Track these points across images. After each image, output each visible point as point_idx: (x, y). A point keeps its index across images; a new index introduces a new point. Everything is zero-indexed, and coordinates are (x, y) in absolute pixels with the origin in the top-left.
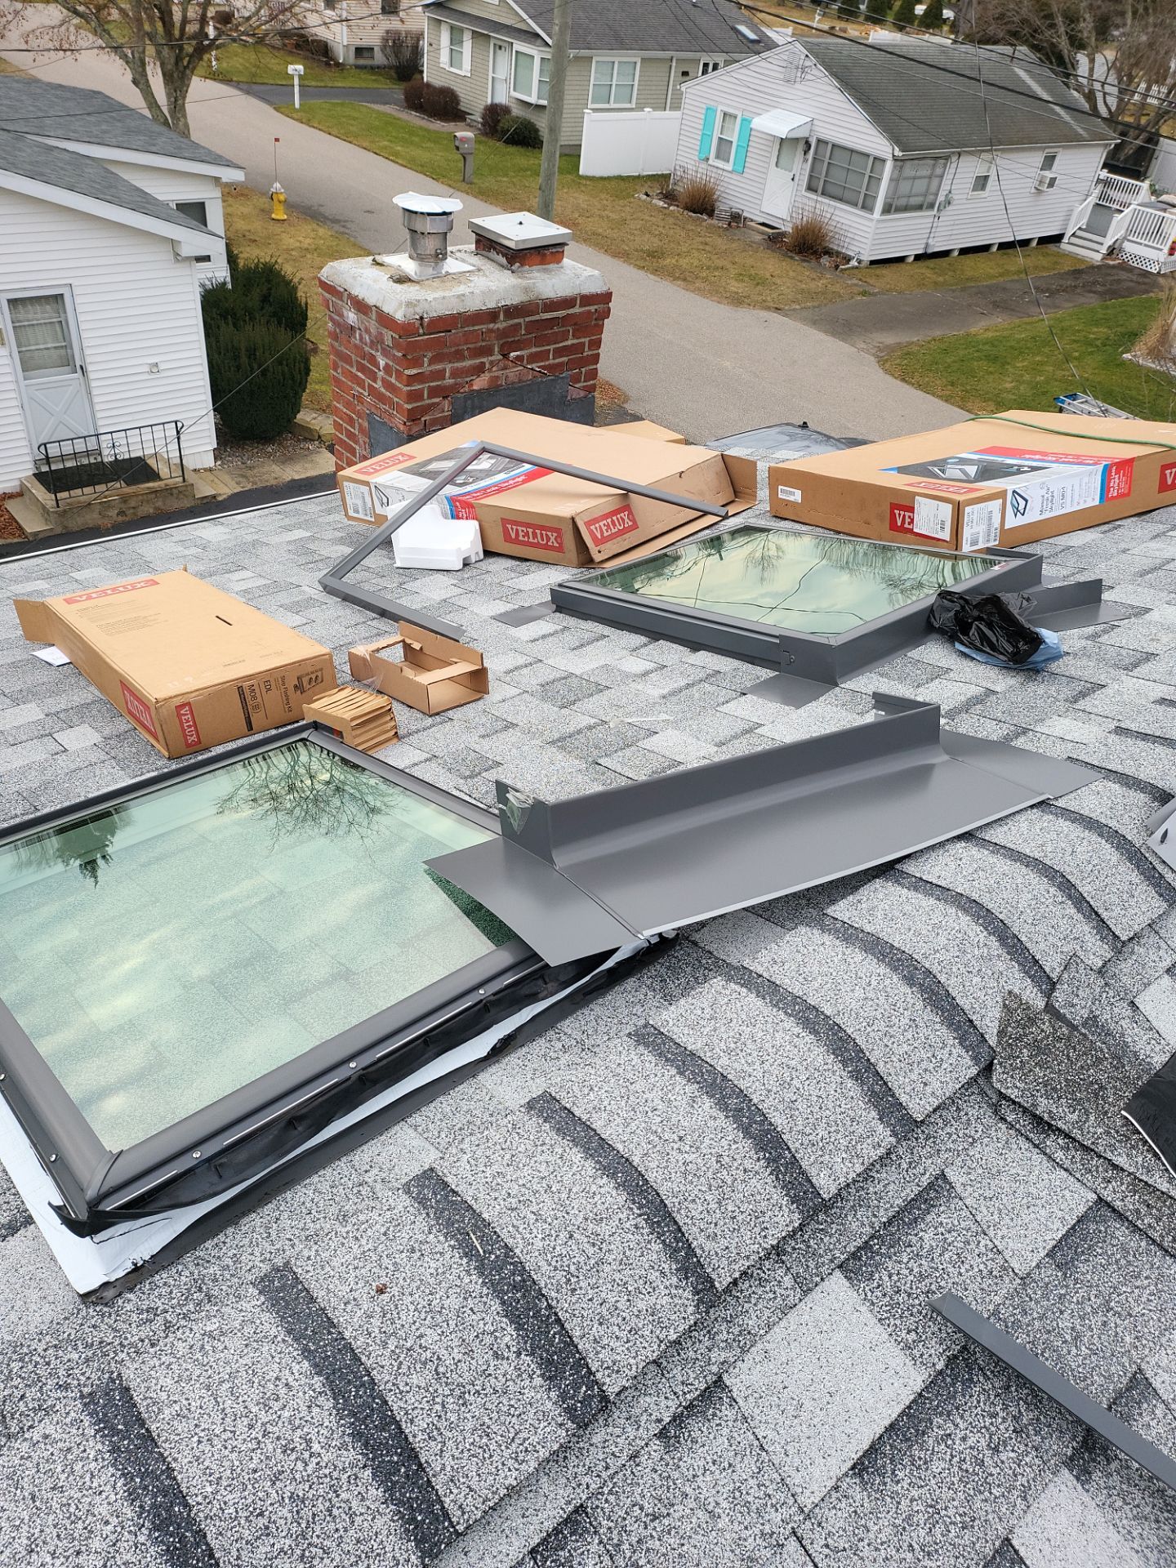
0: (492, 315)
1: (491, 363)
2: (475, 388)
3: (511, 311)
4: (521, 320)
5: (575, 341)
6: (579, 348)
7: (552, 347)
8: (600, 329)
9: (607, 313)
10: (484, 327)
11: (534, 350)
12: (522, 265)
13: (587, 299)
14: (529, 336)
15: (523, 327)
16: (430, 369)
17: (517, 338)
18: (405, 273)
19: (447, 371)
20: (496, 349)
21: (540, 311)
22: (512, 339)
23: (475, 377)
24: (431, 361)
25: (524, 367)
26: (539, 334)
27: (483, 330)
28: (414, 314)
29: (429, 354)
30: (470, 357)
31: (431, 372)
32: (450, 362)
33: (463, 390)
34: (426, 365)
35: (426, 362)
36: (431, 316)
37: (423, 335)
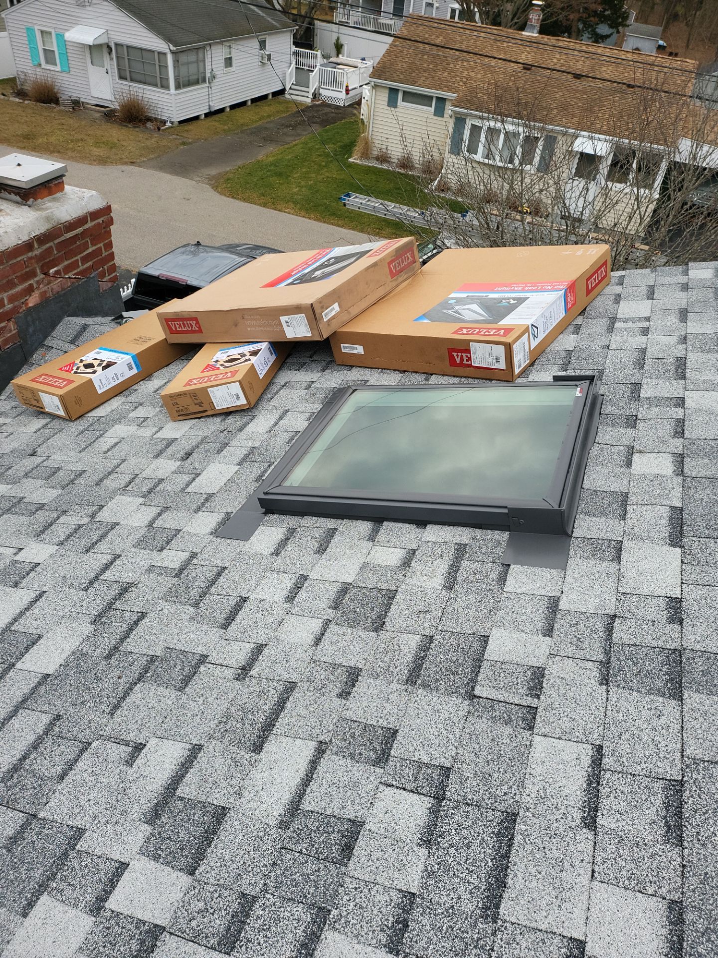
0: (28, 246)
1: (38, 282)
2: (30, 305)
3: (42, 239)
4: (51, 244)
5: (94, 248)
6: (98, 252)
7: (78, 257)
8: (109, 233)
9: (111, 222)
10: (24, 257)
11: (66, 263)
12: (35, 199)
13: (95, 215)
14: (60, 254)
15: (55, 249)
17: (52, 258)
19: (5, 299)
20: (38, 271)
21: (63, 233)
22: (49, 259)
23: (28, 297)
25: (63, 278)
26: (68, 249)
27: (25, 259)
30: (20, 283)
32: (5, 292)
33: (21, 310)
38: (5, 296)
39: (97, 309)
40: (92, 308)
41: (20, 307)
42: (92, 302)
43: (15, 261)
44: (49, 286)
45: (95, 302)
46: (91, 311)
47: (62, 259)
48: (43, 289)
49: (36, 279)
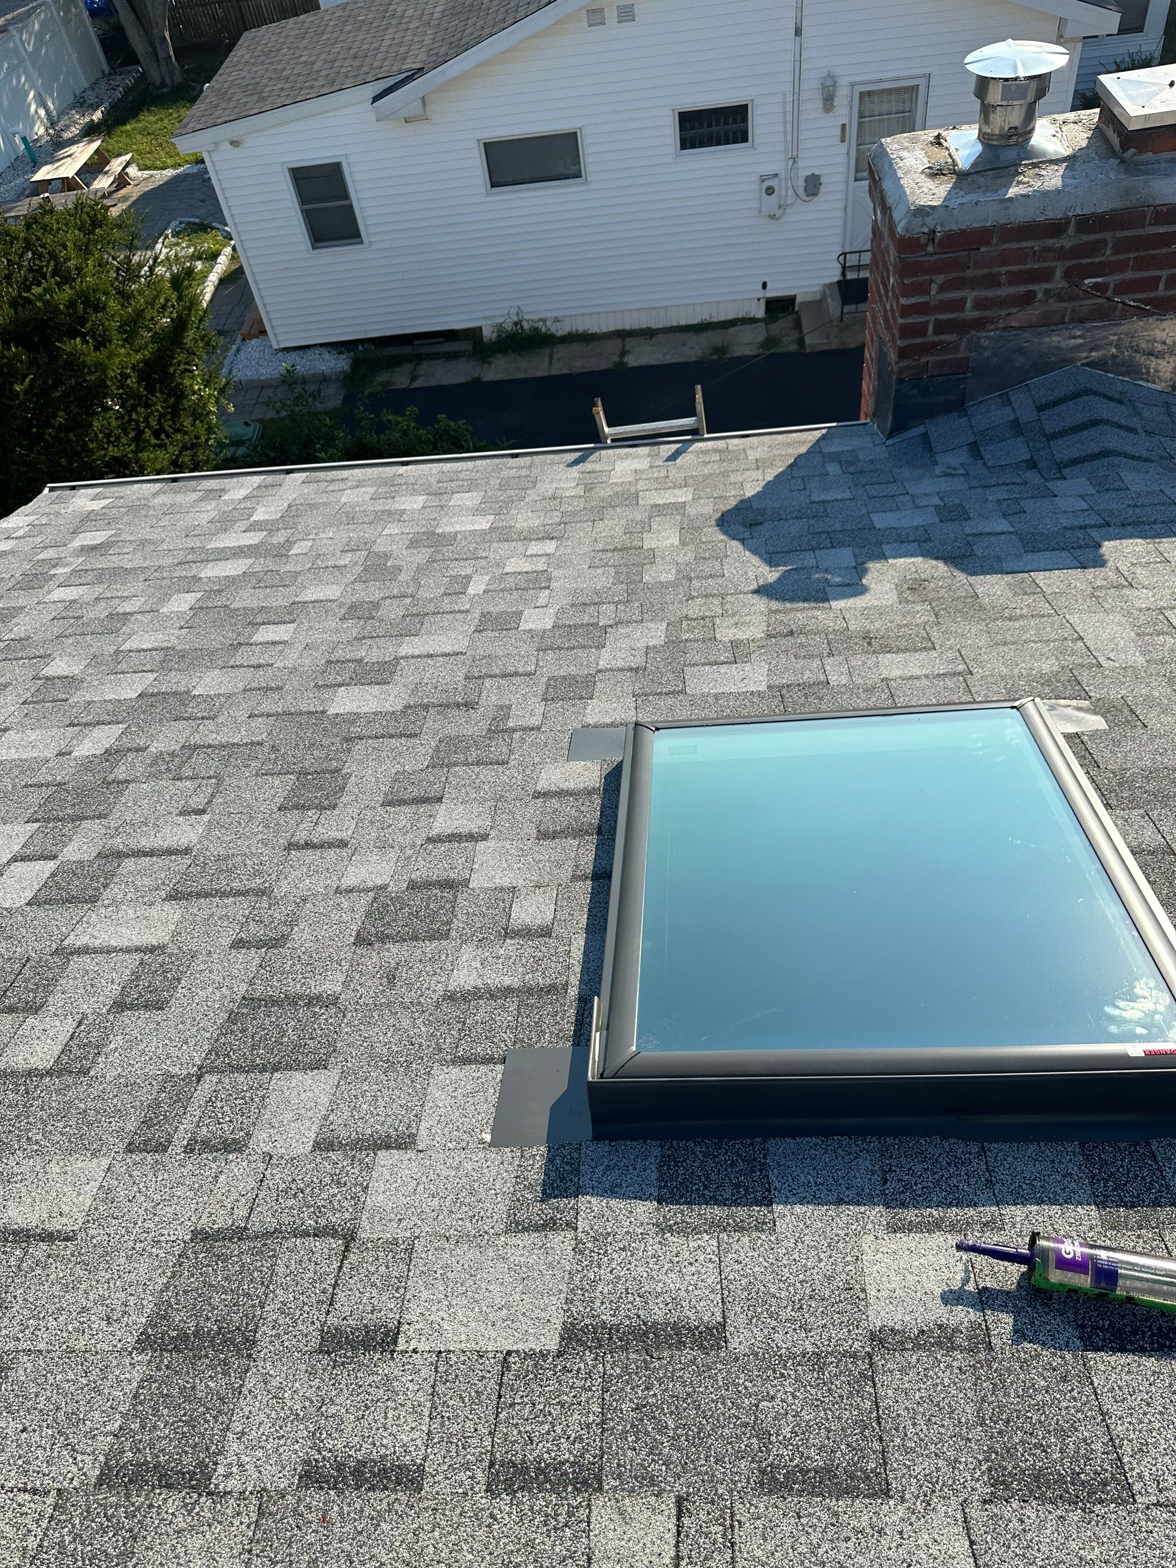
0: (1056, 228)
1: (1047, 292)
2: (1015, 325)
3: (1091, 223)
4: (1108, 235)
7: (1164, 273)
10: (1036, 245)
11: (1129, 276)
14: (1121, 257)
15: (1110, 245)
16: (940, 297)
17: (1097, 260)
18: (954, 161)
19: (969, 301)
20: (1058, 274)
21: (1147, 222)
22: (1089, 260)
23: (1015, 311)
24: (943, 288)
25: (1108, 299)
26: (1142, 254)
27: (1036, 248)
28: (922, 226)
29: (940, 279)
30: (1010, 283)
31: (942, 301)
32: (973, 289)
33: (992, 327)
34: (933, 292)
35: (934, 288)
36: (947, 229)
37: (931, 254)
38: (971, 296)
39: (1161, 374)
40: (1148, 368)
41: (992, 320)
42: (1153, 359)
43: (1014, 245)
44: (1068, 305)
45: (1160, 362)
46: (1142, 374)
47: (1121, 267)
48: (1054, 306)
49: (1046, 286)
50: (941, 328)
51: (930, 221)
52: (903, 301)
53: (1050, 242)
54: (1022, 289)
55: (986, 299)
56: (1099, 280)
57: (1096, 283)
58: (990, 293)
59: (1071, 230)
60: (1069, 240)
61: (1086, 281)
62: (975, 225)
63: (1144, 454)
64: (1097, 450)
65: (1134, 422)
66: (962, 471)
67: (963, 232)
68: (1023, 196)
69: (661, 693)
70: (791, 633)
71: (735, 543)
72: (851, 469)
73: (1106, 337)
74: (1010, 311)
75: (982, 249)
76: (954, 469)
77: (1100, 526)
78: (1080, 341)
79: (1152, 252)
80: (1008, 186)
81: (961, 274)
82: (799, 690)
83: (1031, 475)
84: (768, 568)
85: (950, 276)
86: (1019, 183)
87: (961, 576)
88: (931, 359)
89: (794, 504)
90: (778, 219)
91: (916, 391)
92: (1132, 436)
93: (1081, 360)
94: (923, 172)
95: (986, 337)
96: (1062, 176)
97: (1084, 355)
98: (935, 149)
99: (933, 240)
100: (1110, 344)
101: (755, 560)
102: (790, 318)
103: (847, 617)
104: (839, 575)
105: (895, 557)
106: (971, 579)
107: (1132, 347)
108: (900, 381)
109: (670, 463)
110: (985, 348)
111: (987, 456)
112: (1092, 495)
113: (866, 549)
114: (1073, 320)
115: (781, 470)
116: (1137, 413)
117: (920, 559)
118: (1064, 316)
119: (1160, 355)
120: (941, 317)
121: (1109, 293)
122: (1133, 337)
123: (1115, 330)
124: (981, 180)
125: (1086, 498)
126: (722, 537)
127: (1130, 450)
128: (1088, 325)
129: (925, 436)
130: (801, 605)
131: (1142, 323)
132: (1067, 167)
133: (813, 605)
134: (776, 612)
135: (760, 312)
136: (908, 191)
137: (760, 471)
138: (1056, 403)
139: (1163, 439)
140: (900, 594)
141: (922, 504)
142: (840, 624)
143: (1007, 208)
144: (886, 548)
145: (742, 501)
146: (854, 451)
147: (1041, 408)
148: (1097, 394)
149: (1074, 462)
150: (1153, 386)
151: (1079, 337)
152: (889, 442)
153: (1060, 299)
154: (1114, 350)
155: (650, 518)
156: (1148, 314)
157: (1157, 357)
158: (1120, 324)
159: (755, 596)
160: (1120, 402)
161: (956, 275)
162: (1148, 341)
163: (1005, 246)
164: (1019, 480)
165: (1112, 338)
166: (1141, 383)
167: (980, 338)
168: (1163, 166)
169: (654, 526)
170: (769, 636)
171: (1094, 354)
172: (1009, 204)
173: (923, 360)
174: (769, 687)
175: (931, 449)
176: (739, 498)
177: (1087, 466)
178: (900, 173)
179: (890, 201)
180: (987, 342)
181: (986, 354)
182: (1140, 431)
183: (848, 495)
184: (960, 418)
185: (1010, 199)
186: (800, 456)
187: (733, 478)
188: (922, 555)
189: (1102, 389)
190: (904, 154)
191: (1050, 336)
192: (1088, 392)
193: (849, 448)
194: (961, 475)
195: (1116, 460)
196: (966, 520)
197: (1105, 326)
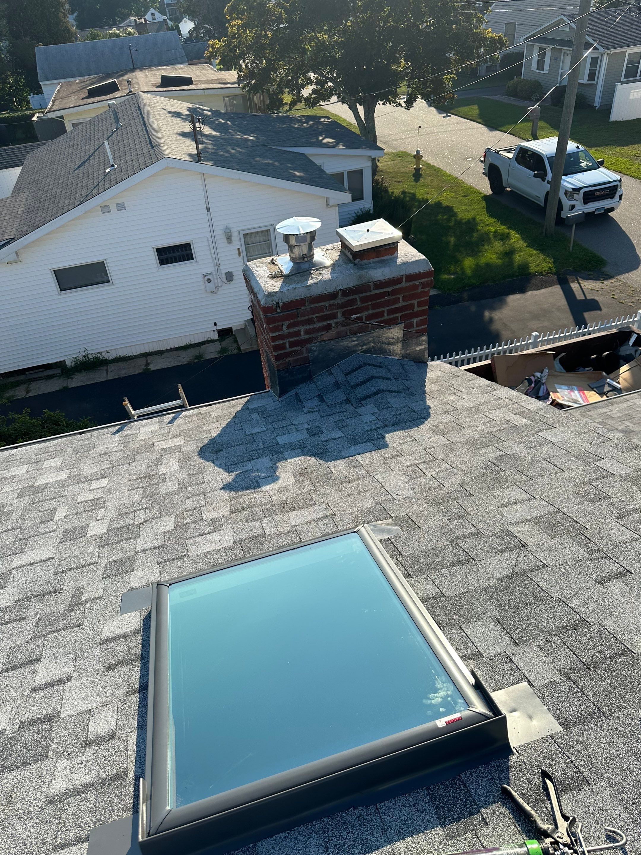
0: (333, 296)
1: (337, 323)
2: (325, 339)
3: (347, 292)
4: (356, 296)
7: (385, 309)
11: (371, 312)
12: (361, 259)
13: (412, 278)
14: (365, 305)
15: (358, 300)
16: (288, 331)
17: (355, 307)
18: (281, 271)
19: (302, 331)
20: (339, 315)
21: (372, 289)
22: (351, 308)
23: (324, 333)
24: (288, 327)
25: (364, 323)
26: (374, 302)
27: (327, 305)
28: (272, 301)
29: (287, 323)
30: (319, 321)
31: (289, 333)
32: (303, 326)
33: (316, 341)
34: (284, 329)
35: (284, 328)
36: (284, 301)
37: (279, 313)
38: (302, 329)
39: (396, 352)
40: (389, 350)
41: (315, 338)
42: (391, 346)
43: (316, 305)
44: (348, 328)
45: (394, 347)
46: (387, 353)
47: (366, 309)
48: (341, 329)
49: (335, 321)
50: (292, 344)
51: (276, 299)
52: (271, 335)
53: (332, 302)
54: (325, 323)
55: (310, 329)
56: (358, 315)
57: (357, 317)
58: (311, 327)
59: (340, 296)
60: (340, 300)
61: (353, 317)
62: (296, 298)
63: (396, 389)
64: (375, 391)
65: (389, 375)
66: (316, 409)
67: (291, 302)
68: (315, 283)
69: (174, 559)
70: (243, 508)
71: (209, 463)
72: (264, 416)
73: (368, 339)
74: (322, 333)
75: (303, 308)
76: (313, 409)
77: (383, 427)
78: (357, 342)
79: (377, 301)
80: (307, 280)
81: (295, 320)
82: (251, 541)
83: (348, 406)
84: (228, 475)
85: (290, 322)
86: (312, 278)
87: (323, 463)
88: (291, 359)
89: (238, 437)
90: (216, 293)
91: (287, 374)
92: (389, 381)
93: (359, 350)
94: (268, 277)
95: (314, 346)
96: (331, 273)
97: (360, 348)
98: (272, 266)
99: (279, 306)
100: (370, 342)
101: (221, 471)
102: (231, 338)
103: (271, 494)
104: (264, 472)
105: (290, 458)
106: (328, 464)
107: (380, 342)
108: (279, 371)
109: (171, 425)
110: (315, 351)
111: (327, 400)
112: (377, 412)
113: (276, 456)
114: (351, 334)
115: (229, 420)
116: (389, 371)
117: (303, 457)
118: (347, 332)
119: (393, 344)
120: (291, 340)
121: (364, 320)
122: (379, 338)
123: (371, 335)
124: (295, 278)
125: (375, 414)
126: (202, 461)
127: (389, 388)
128: (358, 335)
129: (296, 394)
130: (247, 492)
131: (381, 331)
132: (332, 269)
133: (253, 490)
134: (234, 498)
135: (216, 337)
136: (263, 286)
137: (219, 422)
138: (353, 371)
139: (403, 381)
140: (295, 477)
141: (300, 429)
142: (268, 499)
143: (309, 289)
144: (286, 454)
145: (211, 440)
146: (264, 406)
147: (347, 374)
148: (370, 365)
149: (366, 398)
150: (394, 357)
151: (356, 340)
152: (280, 399)
153: (343, 326)
154: (373, 344)
155: (162, 456)
156: (383, 327)
157: (392, 345)
158: (372, 333)
159: (222, 491)
160: (381, 367)
161: (293, 320)
162: (386, 339)
163: (313, 306)
164: (344, 410)
165: (370, 339)
166: (388, 357)
167: (311, 347)
168: (373, 265)
169: (164, 461)
170: (232, 513)
171: (364, 347)
172: (310, 288)
173: (287, 360)
174: (235, 542)
175: (300, 400)
176: (209, 438)
177: (372, 399)
178: (258, 278)
179: (256, 290)
180: (315, 348)
181: (316, 353)
182: (393, 379)
183: (264, 429)
184: (311, 384)
185: (310, 285)
186: (238, 412)
187: (205, 428)
188: (304, 455)
189: (371, 362)
190: (258, 269)
191: (342, 342)
192: (365, 364)
193: (262, 405)
194: (317, 411)
195: (384, 394)
196: (321, 434)
197: (366, 335)
